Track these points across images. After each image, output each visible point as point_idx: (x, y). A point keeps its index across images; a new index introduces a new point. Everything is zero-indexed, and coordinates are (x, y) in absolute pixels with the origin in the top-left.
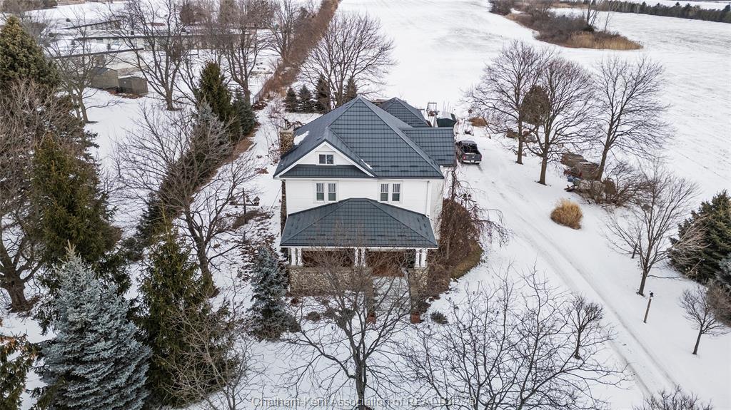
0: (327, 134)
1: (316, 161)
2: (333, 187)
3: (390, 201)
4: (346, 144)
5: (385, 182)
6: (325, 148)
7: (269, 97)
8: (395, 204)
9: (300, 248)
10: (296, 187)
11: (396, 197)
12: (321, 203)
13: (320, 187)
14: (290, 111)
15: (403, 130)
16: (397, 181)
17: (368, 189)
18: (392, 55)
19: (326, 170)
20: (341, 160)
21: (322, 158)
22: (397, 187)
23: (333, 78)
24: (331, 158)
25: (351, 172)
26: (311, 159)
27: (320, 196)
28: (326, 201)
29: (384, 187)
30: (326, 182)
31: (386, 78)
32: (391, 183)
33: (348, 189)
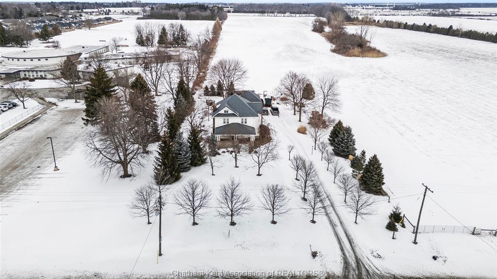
0: (226, 105)
1: (223, 113)
2: (228, 119)
3: (244, 124)
4: (231, 108)
5: (242, 118)
6: (226, 109)
7: (196, 89)
8: (245, 124)
9: (219, 135)
10: (217, 119)
11: (246, 123)
12: (225, 124)
13: (225, 119)
14: (206, 96)
15: (248, 103)
16: (245, 118)
17: (237, 120)
18: (247, 74)
19: (226, 115)
20: (230, 112)
21: (225, 111)
22: (246, 119)
23: (225, 82)
24: (227, 111)
25: (233, 115)
26: (222, 112)
27: (224, 123)
28: (226, 124)
29: (243, 119)
30: (226, 118)
31: (245, 83)
32: (244, 118)
33: (232, 120)
